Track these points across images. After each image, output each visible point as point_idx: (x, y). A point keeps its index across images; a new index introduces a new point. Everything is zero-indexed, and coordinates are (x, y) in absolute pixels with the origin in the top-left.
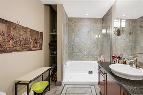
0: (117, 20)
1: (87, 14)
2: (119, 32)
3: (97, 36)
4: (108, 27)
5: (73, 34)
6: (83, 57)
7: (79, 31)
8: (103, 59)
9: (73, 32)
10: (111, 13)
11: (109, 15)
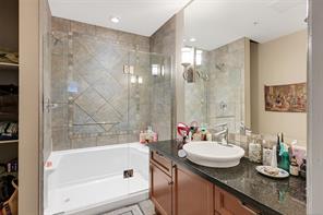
0: (188, 49)
1: (115, 20)
2: (191, 75)
3: (133, 80)
4: (166, 62)
5: (71, 68)
6: (100, 135)
7: (89, 61)
8: (154, 134)
9: (70, 63)
10: (174, 31)
11: (168, 34)
